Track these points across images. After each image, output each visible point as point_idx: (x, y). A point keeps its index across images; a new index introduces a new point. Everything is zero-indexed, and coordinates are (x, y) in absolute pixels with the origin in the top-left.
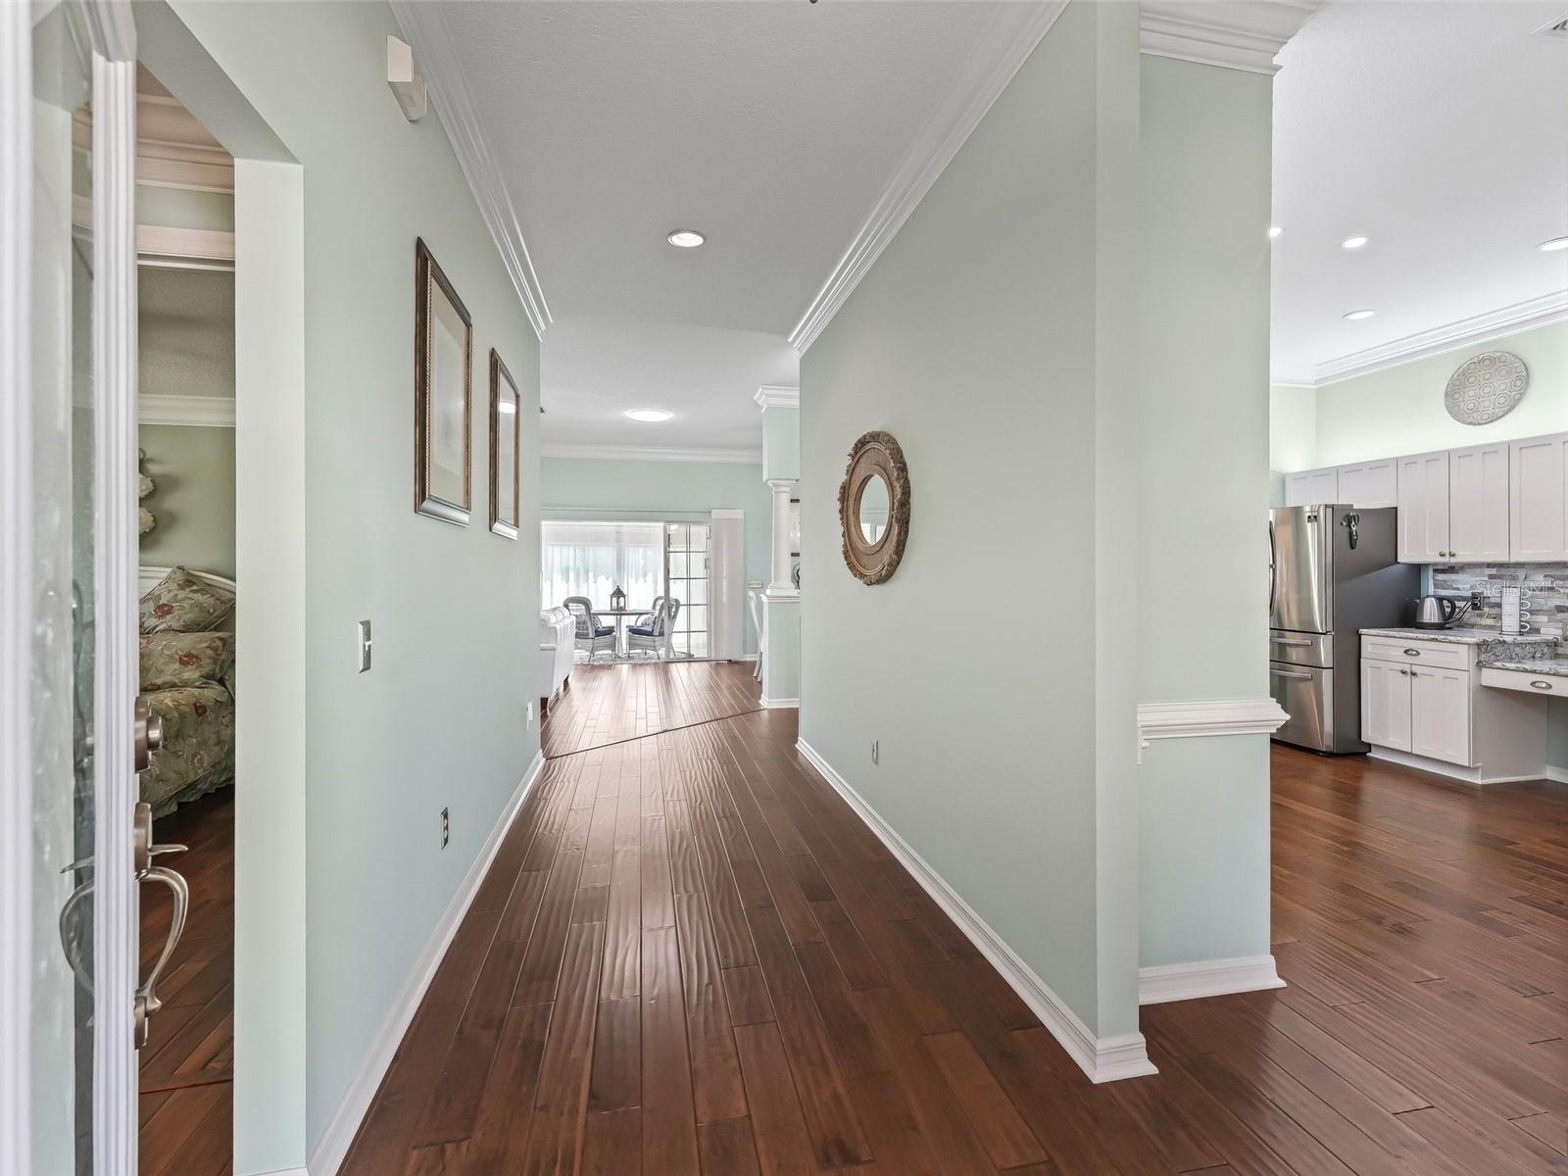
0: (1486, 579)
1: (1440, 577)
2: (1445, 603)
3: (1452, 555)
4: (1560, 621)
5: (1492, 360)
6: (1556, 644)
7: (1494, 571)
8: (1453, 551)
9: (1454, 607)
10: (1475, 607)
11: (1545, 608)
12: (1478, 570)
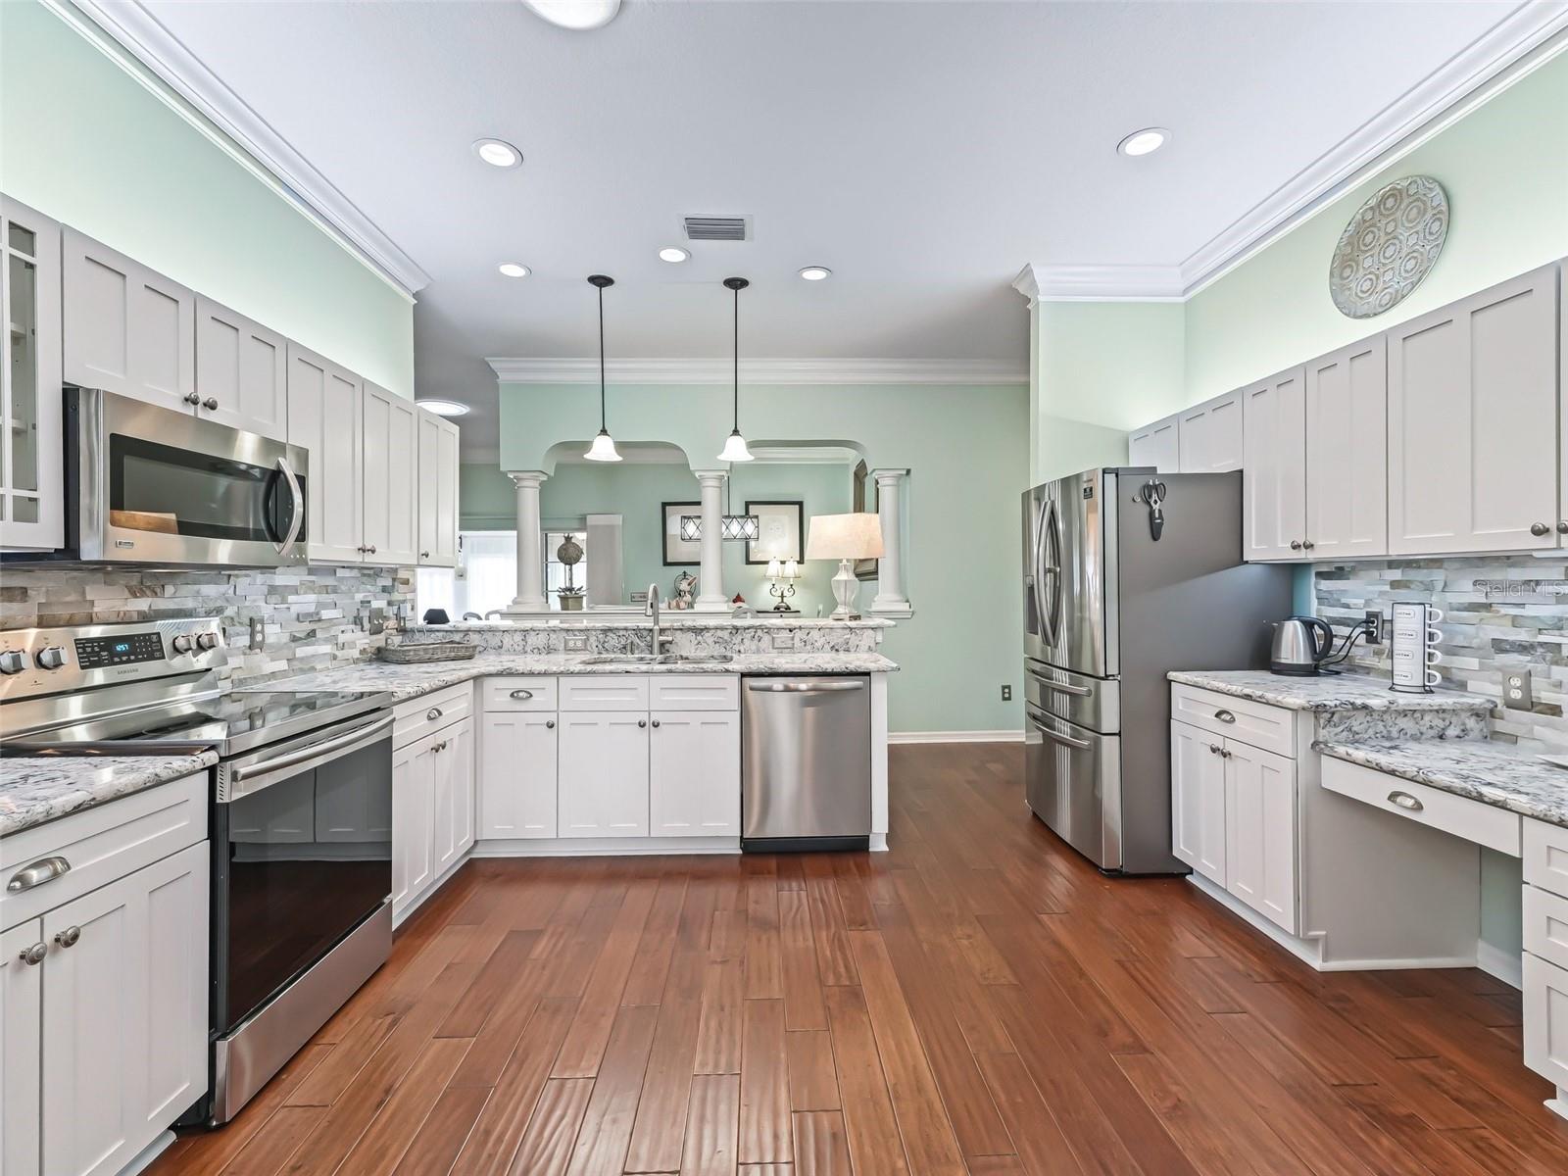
0: (1387, 588)
1: (1325, 585)
2: (1318, 631)
3: (1309, 546)
4: (1499, 669)
5: (1396, 194)
6: (1492, 713)
7: (1396, 575)
8: (1310, 540)
9: (1329, 637)
10: (1371, 638)
11: (1475, 643)
12: (1375, 574)
